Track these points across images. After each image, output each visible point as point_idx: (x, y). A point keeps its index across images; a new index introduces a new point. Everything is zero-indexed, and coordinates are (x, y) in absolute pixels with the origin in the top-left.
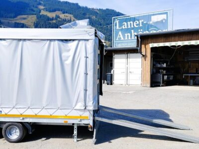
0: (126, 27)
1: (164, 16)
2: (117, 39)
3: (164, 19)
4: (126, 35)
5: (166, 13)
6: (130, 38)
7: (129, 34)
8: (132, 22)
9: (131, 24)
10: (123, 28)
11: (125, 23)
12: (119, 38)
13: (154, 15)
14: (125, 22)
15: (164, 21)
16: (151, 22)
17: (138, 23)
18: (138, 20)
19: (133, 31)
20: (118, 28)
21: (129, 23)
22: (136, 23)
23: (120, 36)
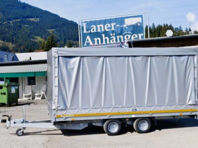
0: (95, 31)
1: (139, 20)
2: (85, 45)
3: (139, 22)
4: (96, 39)
5: (141, 16)
6: (100, 43)
7: (99, 39)
8: (102, 25)
9: (101, 27)
10: (92, 31)
11: (94, 26)
12: (87, 43)
13: (127, 18)
14: (94, 24)
15: (139, 25)
16: (125, 26)
17: (109, 26)
18: (110, 23)
19: (103, 35)
20: (85, 31)
21: (98, 26)
22: (107, 26)
23: (88, 40)
